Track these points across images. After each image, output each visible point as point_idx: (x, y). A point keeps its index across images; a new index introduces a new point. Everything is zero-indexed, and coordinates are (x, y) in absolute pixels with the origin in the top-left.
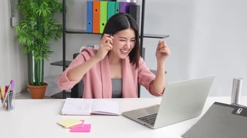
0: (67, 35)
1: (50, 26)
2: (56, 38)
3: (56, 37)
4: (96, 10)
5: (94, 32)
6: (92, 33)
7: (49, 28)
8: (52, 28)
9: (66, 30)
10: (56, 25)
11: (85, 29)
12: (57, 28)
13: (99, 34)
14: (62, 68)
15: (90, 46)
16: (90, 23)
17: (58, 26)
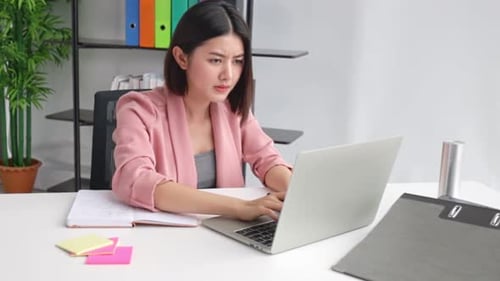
0: (82, 51)
1: (44, 32)
2: (57, 60)
3: (58, 56)
5: (142, 45)
6: (139, 47)
7: (41, 37)
8: (48, 36)
9: (80, 41)
10: (57, 30)
11: (122, 38)
13: (154, 49)
14: (71, 124)
15: (133, 77)
16: (133, 26)
17: (61, 31)
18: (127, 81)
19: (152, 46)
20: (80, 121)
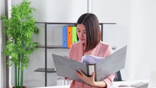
4: (70, 33)
6: (67, 48)
10: (34, 43)
12: (35, 45)
16: (65, 42)
17: (36, 43)
20: (48, 72)
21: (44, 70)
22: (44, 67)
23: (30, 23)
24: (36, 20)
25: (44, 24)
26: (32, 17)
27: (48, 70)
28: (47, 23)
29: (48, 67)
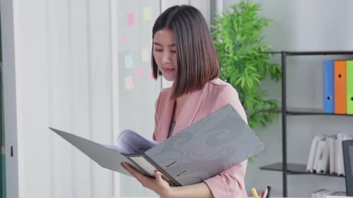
0: (289, 118)
1: (256, 104)
4: (340, 76)
5: (337, 112)
6: (334, 114)
7: (254, 107)
8: (260, 107)
9: (288, 110)
10: (265, 102)
11: (319, 106)
12: (268, 106)
13: (346, 115)
14: (280, 174)
15: (329, 137)
16: (329, 98)
17: (270, 103)
18: (324, 139)
19: (344, 113)
20: (288, 171)
21: (281, 168)
22: (280, 160)
23: (253, 54)
24: (271, 47)
25: (280, 55)
26: (262, 39)
27: (288, 168)
28: (286, 53)
29: (289, 161)
